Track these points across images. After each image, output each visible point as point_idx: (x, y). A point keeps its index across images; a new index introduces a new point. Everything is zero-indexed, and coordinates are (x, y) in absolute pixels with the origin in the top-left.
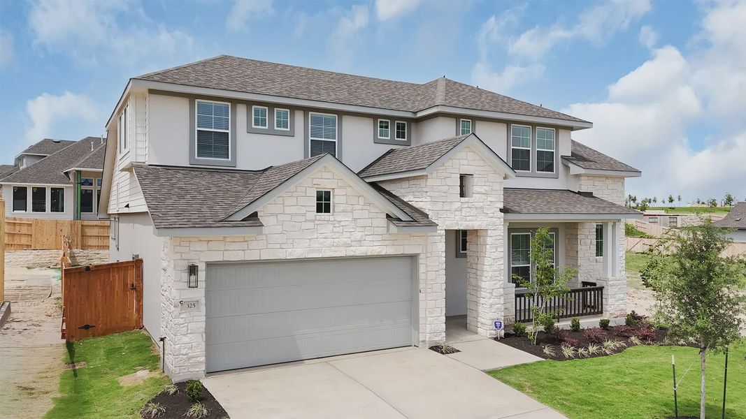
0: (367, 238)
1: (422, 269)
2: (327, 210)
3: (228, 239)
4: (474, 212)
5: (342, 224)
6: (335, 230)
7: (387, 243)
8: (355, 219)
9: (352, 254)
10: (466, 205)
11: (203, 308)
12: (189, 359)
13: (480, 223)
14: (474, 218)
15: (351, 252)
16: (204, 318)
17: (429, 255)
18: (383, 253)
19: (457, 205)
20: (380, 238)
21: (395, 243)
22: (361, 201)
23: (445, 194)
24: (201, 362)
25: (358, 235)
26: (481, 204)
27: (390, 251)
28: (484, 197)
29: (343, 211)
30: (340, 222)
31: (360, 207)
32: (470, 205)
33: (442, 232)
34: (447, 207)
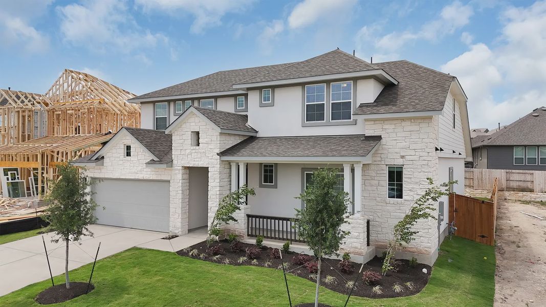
0: (144, 170)
1: (171, 189)
2: (130, 155)
4: (199, 155)
6: (132, 165)
8: (138, 160)
10: (194, 151)
13: (202, 162)
14: (200, 159)
15: (137, 177)
17: (174, 181)
18: (151, 178)
19: (189, 151)
20: (150, 170)
21: (157, 173)
23: (182, 145)
25: (140, 168)
26: (203, 150)
27: (155, 178)
28: (206, 145)
29: (134, 156)
30: (133, 161)
31: (141, 153)
32: (196, 151)
33: (179, 168)
34: (183, 152)
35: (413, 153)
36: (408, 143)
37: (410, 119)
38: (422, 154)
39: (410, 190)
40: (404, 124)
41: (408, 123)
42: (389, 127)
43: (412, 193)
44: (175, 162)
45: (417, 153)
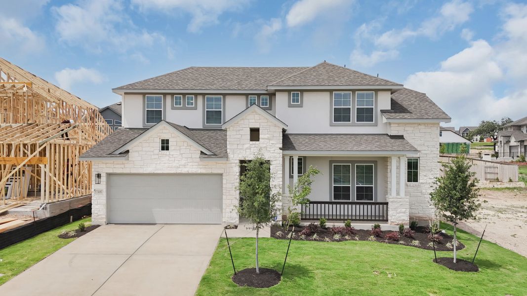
0: (189, 164)
1: (224, 181)
2: (167, 149)
3: (115, 163)
5: (174, 156)
6: (170, 159)
7: (201, 166)
8: (182, 154)
9: (179, 172)
10: (254, 146)
11: (104, 194)
12: (98, 215)
15: (179, 171)
16: (105, 198)
17: (228, 174)
18: (199, 172)
19: (247, 146)
20: (197, 164)
21: (207, 167)
22: (185, 145)
23: (239, 140)
24: (103, 218)
25: (183, 162)
26: (265, 145)
27: (203, 171)
28: (267, 141)
29: (174, 150)
30: (173, 155)
31: (184, 147)
32: (256, 146)
33: (236, 161)
34: (240, 147)
35: (426, 148)
36: (423, 141)
37: (425, 124)
38: (433, 149)
39: (425, 176)
40: (420, 127)
41: (423, 127)
42: (409, 129)
43: (425, 178)
44: (231, 156)
45: (430, 149)
